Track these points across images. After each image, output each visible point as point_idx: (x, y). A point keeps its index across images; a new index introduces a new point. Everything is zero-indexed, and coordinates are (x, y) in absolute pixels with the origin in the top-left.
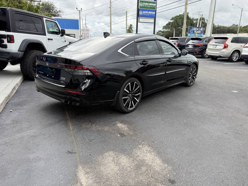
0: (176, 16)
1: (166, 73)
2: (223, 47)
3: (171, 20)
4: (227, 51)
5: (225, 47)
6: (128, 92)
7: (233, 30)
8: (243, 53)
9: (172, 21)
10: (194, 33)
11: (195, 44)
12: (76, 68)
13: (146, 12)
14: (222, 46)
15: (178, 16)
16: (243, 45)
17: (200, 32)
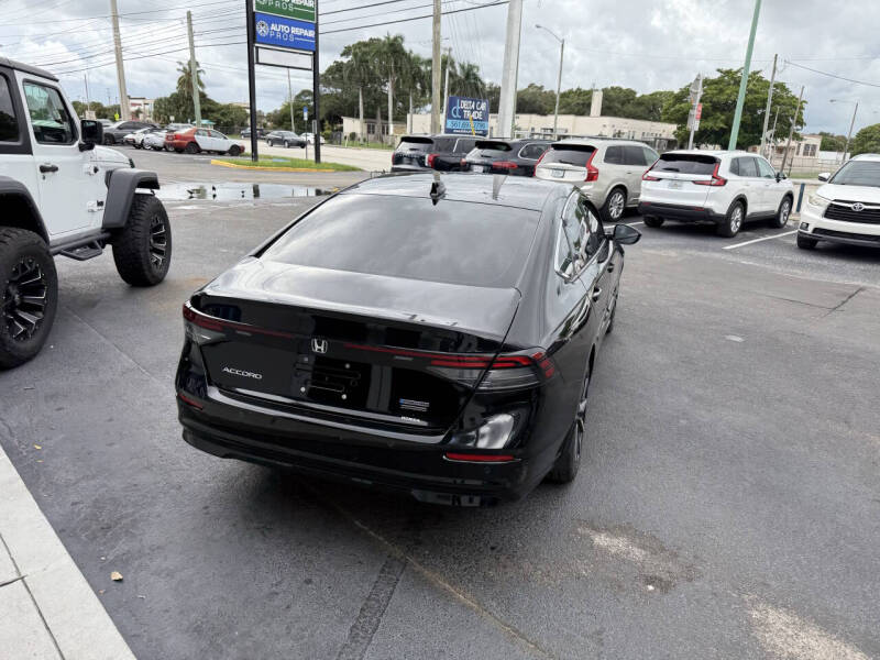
0: (361, 44)
2: (585, 178)
3: (342, 55)
4: (596, 190)
5: (591, 177)
8: (644, 198)
9: (345, 60)
10: (462, 118)
11: (492, 163)
12: (491, 365)
13: (284, 28)
14: (581, 174)
15: (365, 44)
17: (480, 114)
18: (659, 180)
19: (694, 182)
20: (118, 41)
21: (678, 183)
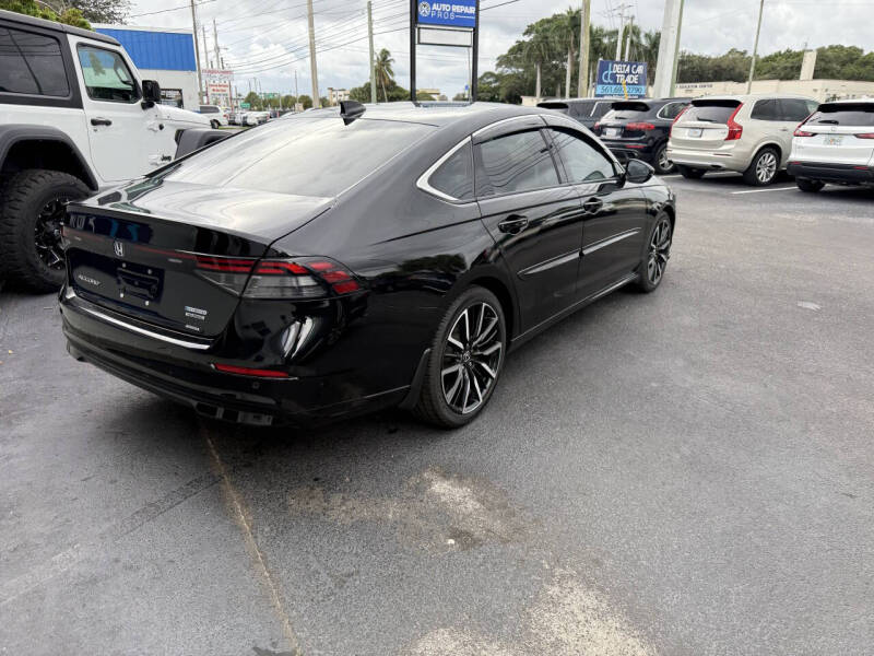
0: (544, 22)
1: (581, 254)
2: (726, 136)
3: (525, 34)
4: (740, 149)
5: (734, 134)
6: (460, 345)
7: (733, 69)
8: (795, 156)
9: (527, 39)
10: (615, 83)
11: (628, 125)
12: (254, 269)
13: (445, 7)
14: (721, 132)
15: (548, 21)
16: (792, 125)
17: (635, 80)
18: (814, 135)
19: (857, 136)
20: (312, 36)
21: (836, 138)
